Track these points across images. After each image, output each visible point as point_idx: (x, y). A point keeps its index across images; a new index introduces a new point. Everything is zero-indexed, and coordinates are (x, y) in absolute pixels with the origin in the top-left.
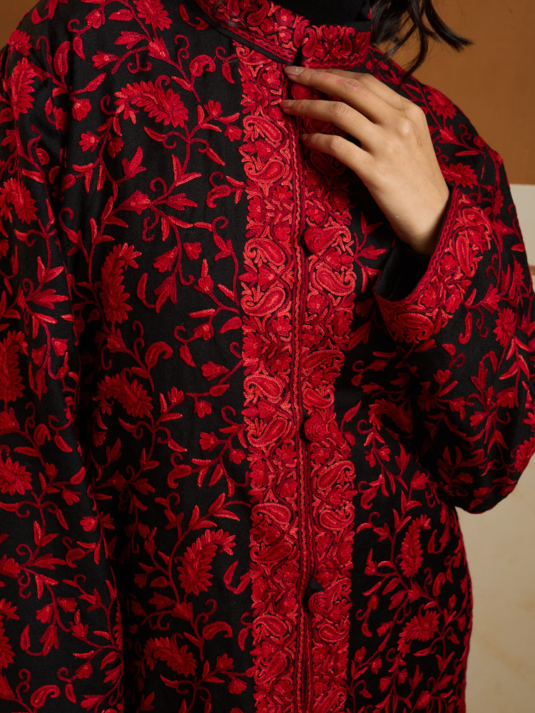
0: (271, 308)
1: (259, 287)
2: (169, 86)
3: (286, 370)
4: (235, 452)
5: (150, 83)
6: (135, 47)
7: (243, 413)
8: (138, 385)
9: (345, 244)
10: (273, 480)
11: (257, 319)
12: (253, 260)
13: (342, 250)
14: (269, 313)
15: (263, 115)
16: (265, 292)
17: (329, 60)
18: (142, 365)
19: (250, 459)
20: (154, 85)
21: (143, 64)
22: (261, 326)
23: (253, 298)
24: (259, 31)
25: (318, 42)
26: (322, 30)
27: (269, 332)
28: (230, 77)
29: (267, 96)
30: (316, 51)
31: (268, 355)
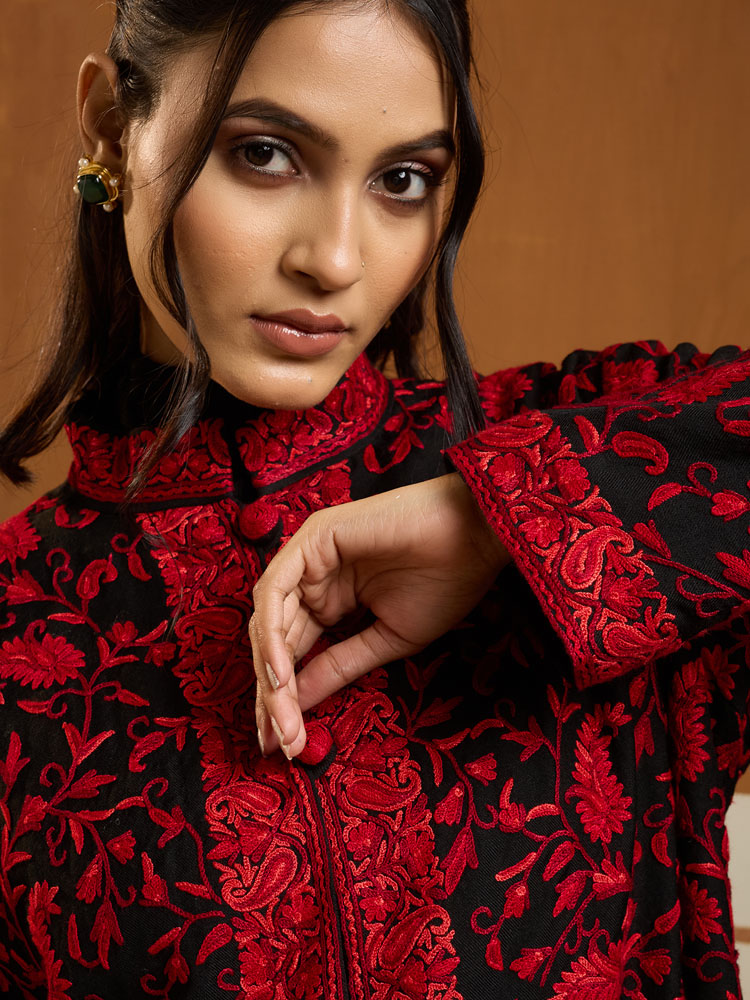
0: (277, 887)
1: (246, 859)
2: (46, 632)
5: (18, 640)
9: (385, 721)
11: (256, 914)
12: (224, 821)
13: (381, 733)
14: (274, 898)
15: (207, 604)
16: (259, 864)
17: (297, 456)
20: (23, 640)
22: (266, 923)
23: (242, 882)
24: (162, 479)
25: (266, 441)
26: (265, 421)
27: (281, 930)
28: (143, 571)
29: (212, 558)
30: (267, 454)
31: (288, 970)
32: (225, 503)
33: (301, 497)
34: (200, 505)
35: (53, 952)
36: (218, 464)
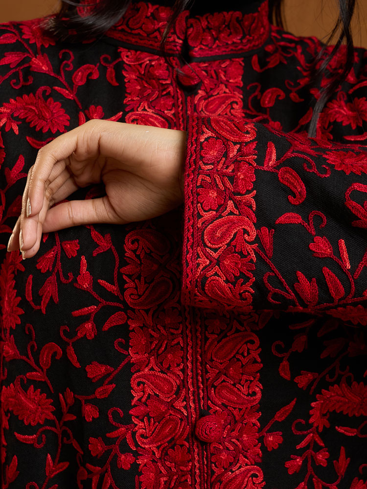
0: (157, 299)
1: (142, 278)
2: (50, 96)
3: (178, 365)
4: (123, 457)
5: (31, 95)
6: (19, 65)
7: (131, 412)
8: (35, 391)
10: (166, 482)
11: (142, 312)
14: (155, 306)
15: (148, 110)
17: (218, 46)
18: (37, 368)
19: (140, 462)
20: (35, 96)
21: (26, 79)
22: (148, 319)
23: (137, 290)
24: (141, 32)
25: (204, 30)
26: (207, 18)
27: (157, 325)
28: (114, 80)
29: (157, 87)
30: (203, 39)
31: (158, 350)
32: (173, 59)
33: (215, 70)
34: (158, 55)
35: (16, 291)
36: (177, 35)
